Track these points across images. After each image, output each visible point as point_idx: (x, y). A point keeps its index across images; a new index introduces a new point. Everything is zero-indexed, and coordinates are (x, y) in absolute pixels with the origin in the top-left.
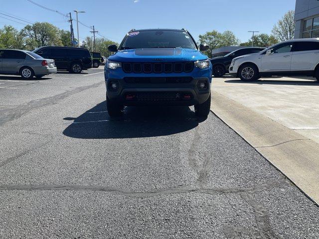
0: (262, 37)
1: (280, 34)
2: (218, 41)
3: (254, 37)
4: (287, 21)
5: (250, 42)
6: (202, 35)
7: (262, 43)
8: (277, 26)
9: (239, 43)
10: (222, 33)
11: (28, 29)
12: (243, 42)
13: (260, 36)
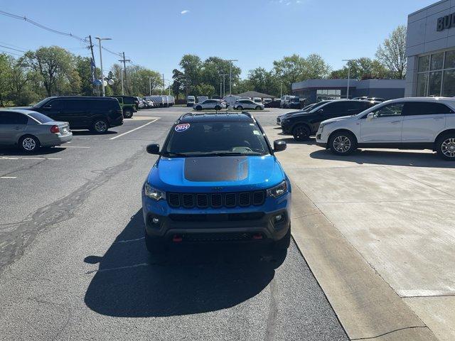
0: (362, 61)
1: (387, 59)
2: (301, 70)
3: (350, 63)
4: (396, 40)
5: (346, 70)
6: (277, 61)
7: (362, 71)
8: (383, 47)
9: (330, 72)
10: (305, 58)
11: (30, 57)
12: (335, 69)
13: (359, 61)
